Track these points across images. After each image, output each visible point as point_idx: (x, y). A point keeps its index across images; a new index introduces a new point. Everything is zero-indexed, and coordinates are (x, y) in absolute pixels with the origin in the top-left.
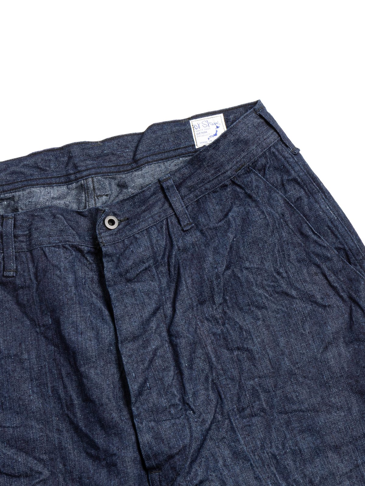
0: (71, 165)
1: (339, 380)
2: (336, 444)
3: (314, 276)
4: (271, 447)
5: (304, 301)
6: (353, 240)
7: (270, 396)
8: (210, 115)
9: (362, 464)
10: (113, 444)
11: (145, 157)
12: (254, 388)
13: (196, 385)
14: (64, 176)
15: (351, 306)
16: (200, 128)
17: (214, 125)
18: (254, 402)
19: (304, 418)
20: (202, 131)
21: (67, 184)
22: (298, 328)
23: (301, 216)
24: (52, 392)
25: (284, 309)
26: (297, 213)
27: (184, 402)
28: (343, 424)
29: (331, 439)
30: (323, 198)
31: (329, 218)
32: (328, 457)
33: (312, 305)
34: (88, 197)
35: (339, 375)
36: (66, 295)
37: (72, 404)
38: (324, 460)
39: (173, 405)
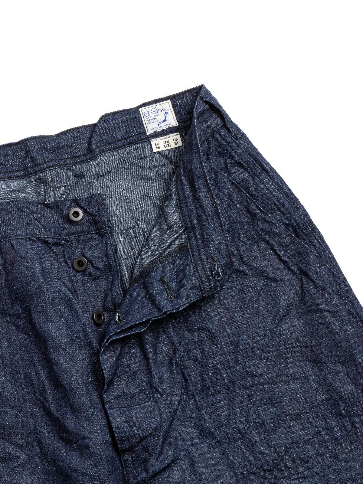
0: (28, 159)
1: (295, 351)
2: (297, 412)
3: (265, 252)
4: (236, 422)
5: (256, 277)
6: (299, 215)
7: (231, 373)
8: (158, 102)
9: (323, 429)
10: (84, 428)
11: (99, 147)
12: (215, 366)
13: (161, 369)
14: (23, 169)
15: (302, 279)
16: (149, 115)
17: (163, 111)
18: (217, 380)
19: (265, 391)
20: (152, 118)
21: (26, 177)
22: (252, 304)
23: (247, 196)
24: (24, 379)
25: (239, 286)
26: (243, 192)
27: (151, 386)
28: (301, 392)
29: (291, 409)
30: (268, 178)
31: (275, 196)
32: (290, 426)
33: (264, 280)
34: (47, 189)
35: (294, 346)
36: (34, 285)
37: (44, 390)
38: (286, 430)
39: (141, 390)
